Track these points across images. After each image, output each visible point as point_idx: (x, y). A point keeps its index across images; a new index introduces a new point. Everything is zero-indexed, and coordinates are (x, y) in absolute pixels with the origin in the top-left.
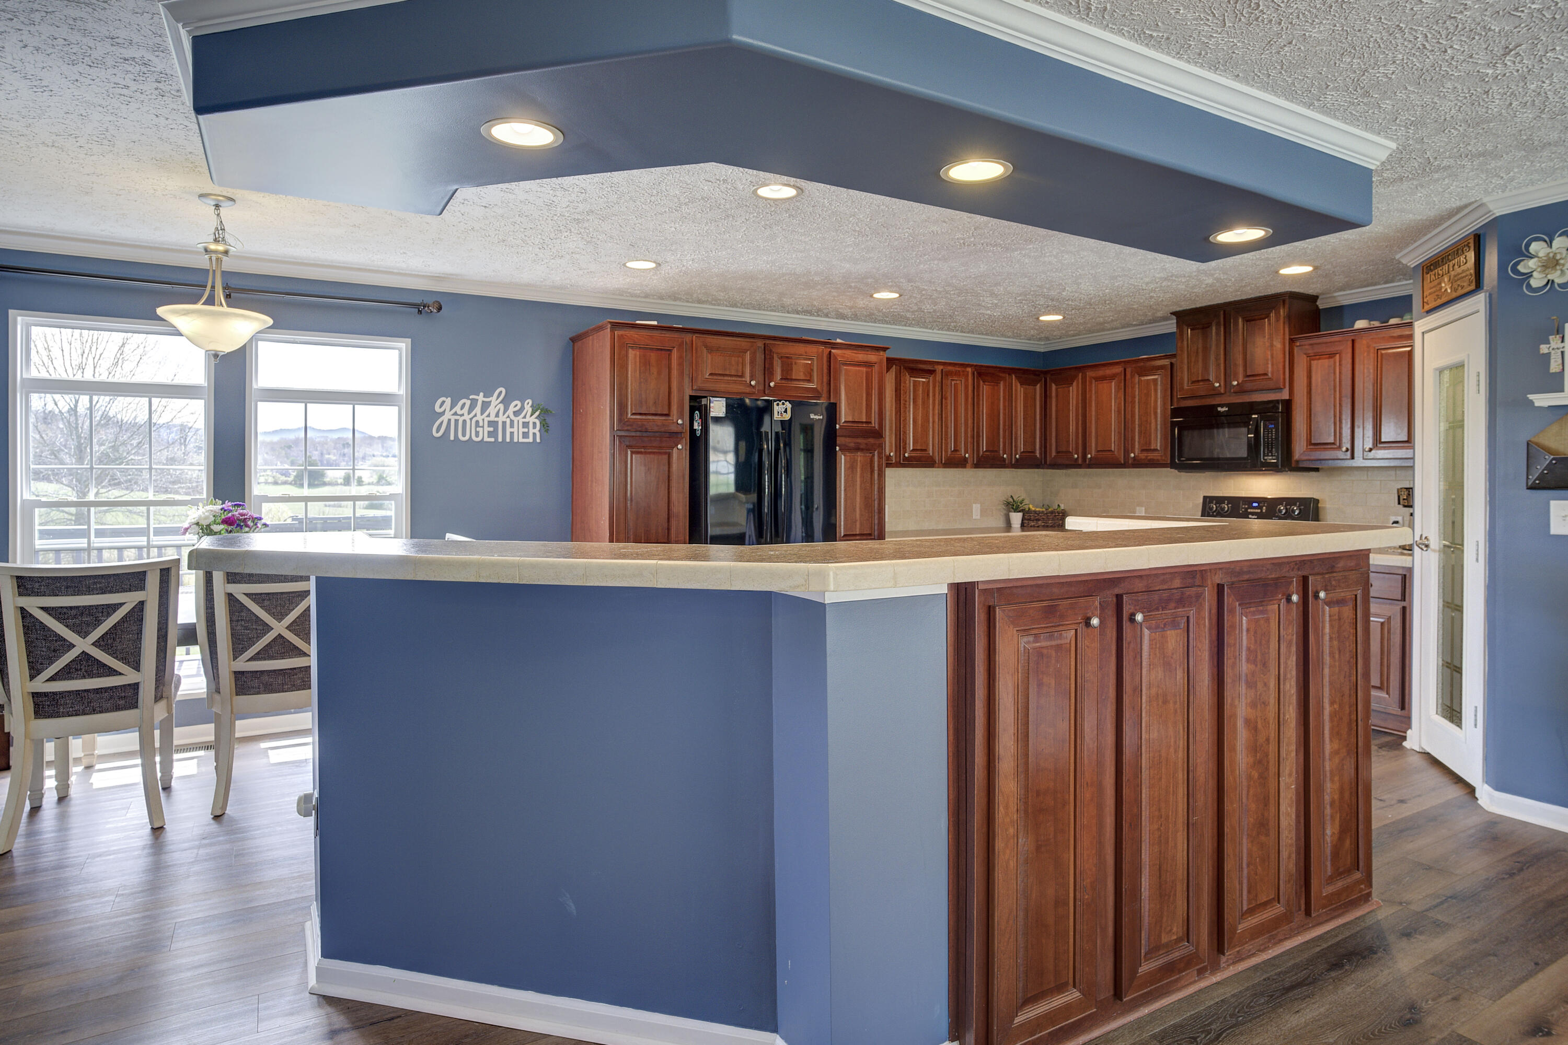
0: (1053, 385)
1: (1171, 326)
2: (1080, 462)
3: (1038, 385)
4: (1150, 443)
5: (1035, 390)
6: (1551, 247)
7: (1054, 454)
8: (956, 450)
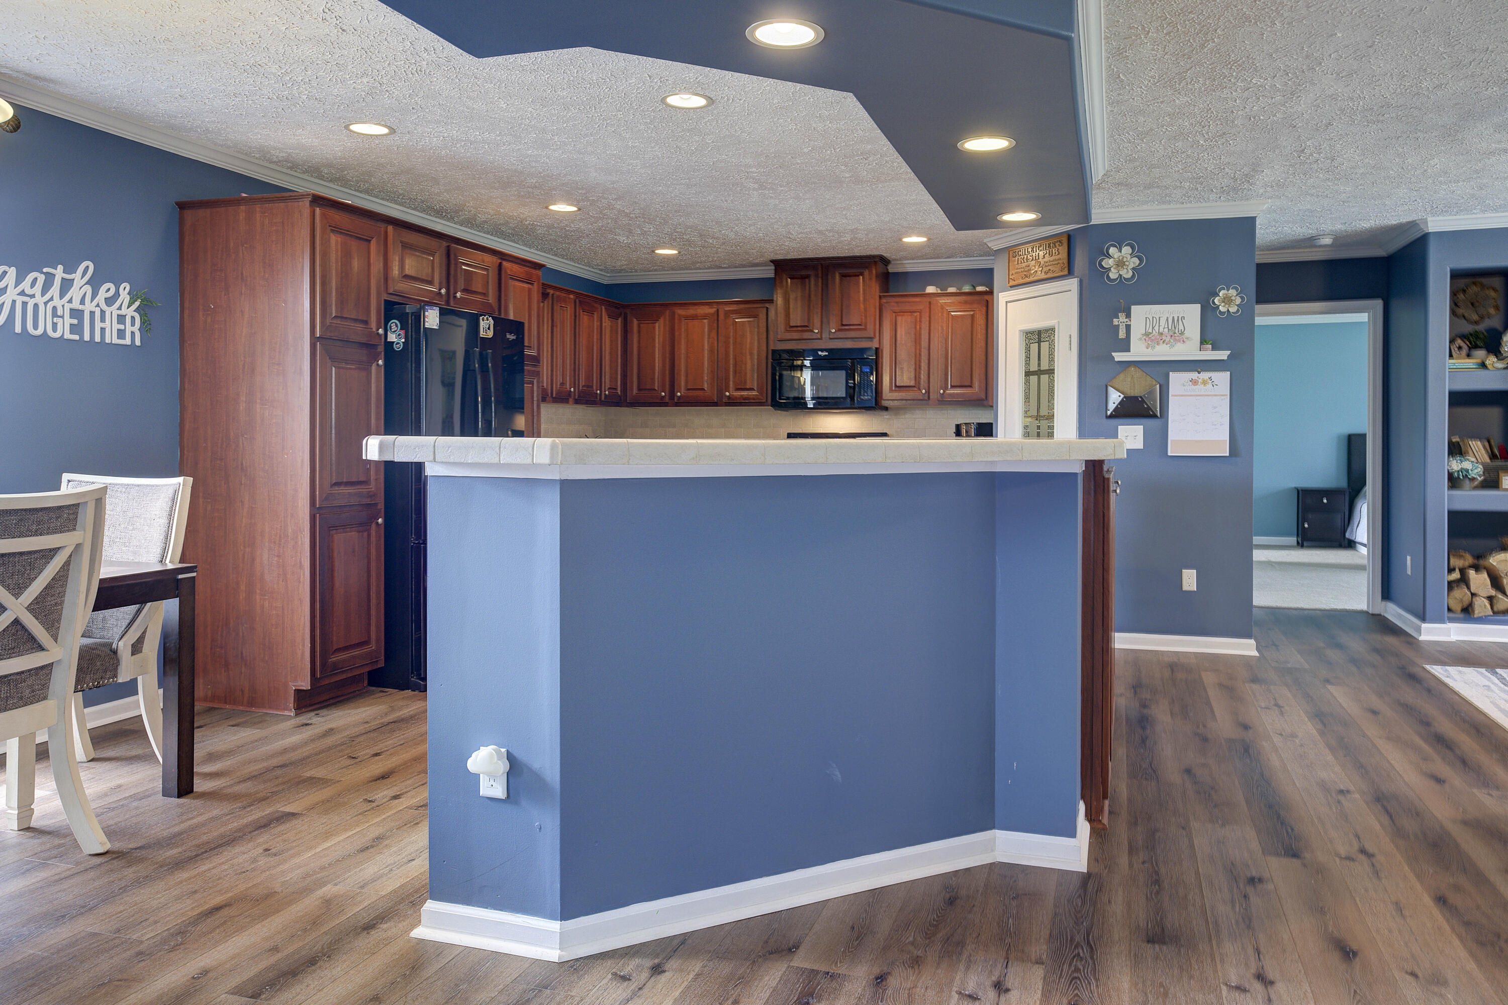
0: (635, 320)
1: (769, 272)
2: (667, 400)
3: (620, 319)
4: (745, 383)
5: (617, 323)
6: (1121, 252)
7: (635, 391)
8: (562, 384)
